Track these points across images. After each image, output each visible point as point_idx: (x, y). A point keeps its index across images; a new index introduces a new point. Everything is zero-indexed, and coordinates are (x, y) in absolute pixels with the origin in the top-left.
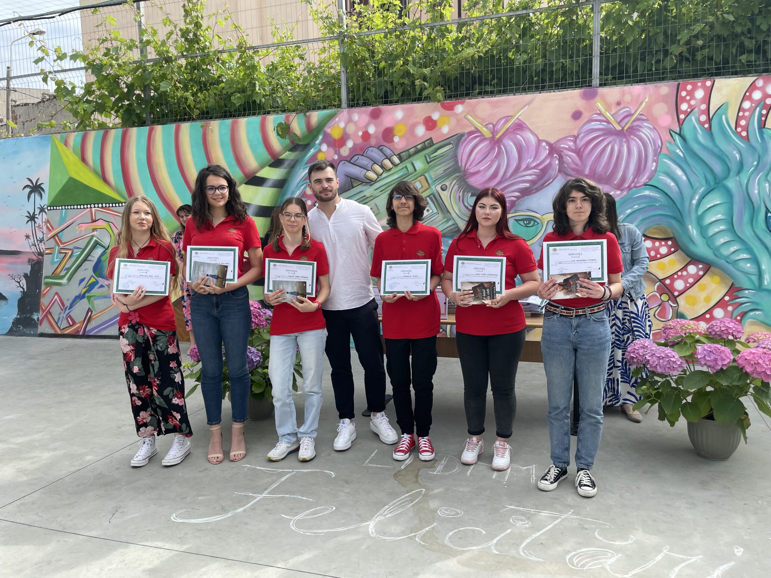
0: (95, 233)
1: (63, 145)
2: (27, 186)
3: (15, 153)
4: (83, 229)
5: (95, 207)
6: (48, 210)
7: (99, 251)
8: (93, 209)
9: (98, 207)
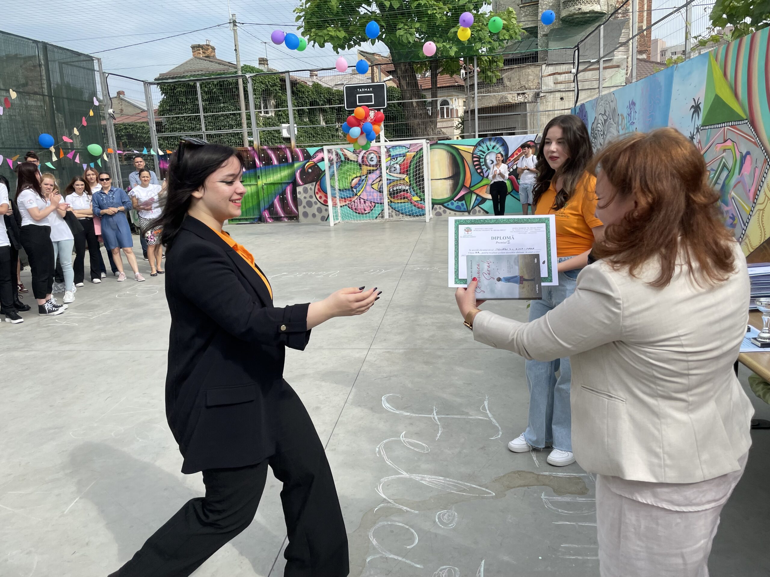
0: (724, 154)
1: (715, 60)
2: (693, 106)
3: (690, 73)
4: (718, 149)
5: (727, 126)
6: (701, 130)
7: (725, 173)
8: (726, 128)
9: (729, 126)
